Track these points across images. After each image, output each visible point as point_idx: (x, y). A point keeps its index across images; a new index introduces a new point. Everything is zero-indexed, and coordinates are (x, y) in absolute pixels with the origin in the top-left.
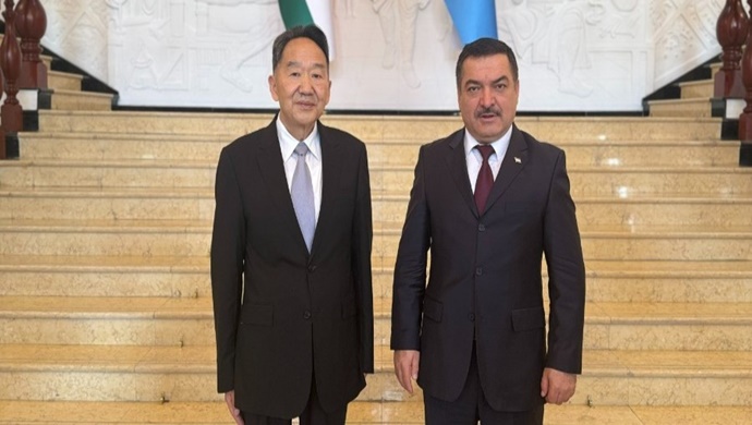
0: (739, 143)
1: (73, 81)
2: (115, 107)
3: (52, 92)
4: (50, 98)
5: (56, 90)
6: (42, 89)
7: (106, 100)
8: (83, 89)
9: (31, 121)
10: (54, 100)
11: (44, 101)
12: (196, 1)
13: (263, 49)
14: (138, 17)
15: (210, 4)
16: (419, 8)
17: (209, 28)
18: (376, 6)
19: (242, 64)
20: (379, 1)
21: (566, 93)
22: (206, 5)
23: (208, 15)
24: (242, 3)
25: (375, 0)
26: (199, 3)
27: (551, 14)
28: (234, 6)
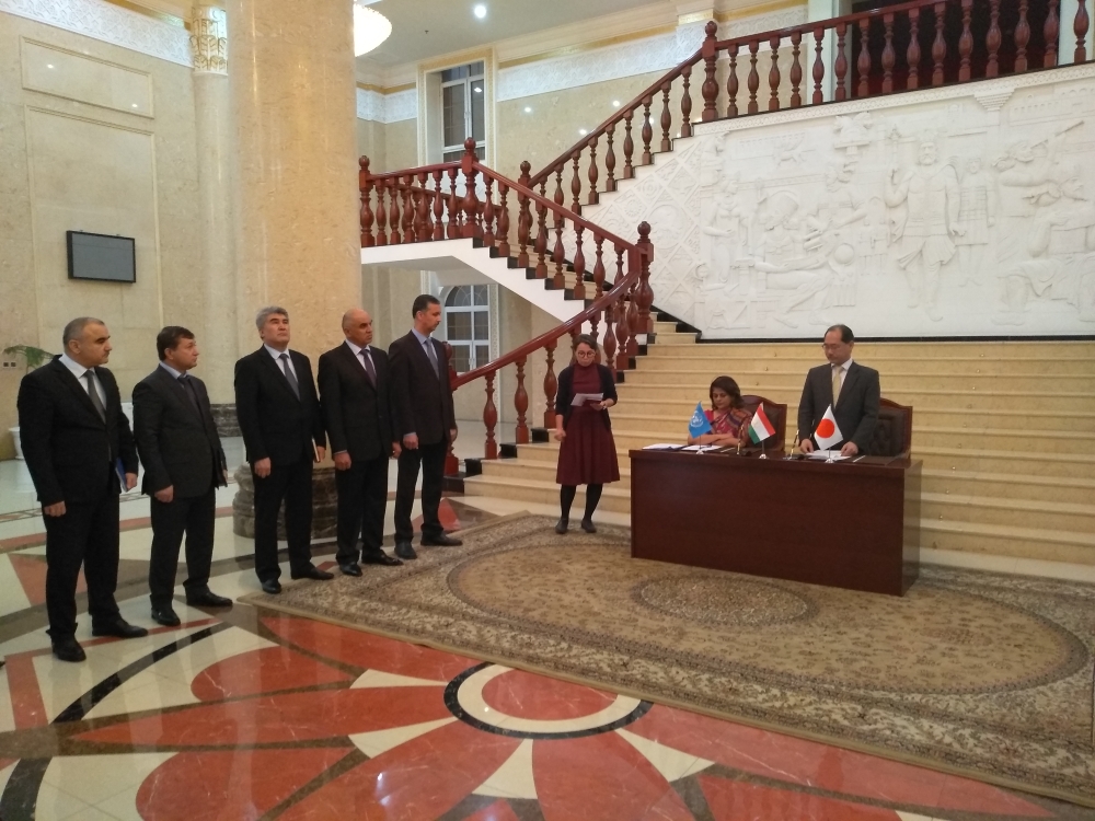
1: (671, 326)
2: (699, 340)
3: (656, 334)
4: (654, 338)
5: (659, 333)
6: (650, 333)
7: (692, 336)
8: (677, 331)
9: (643, 350)
10: (657, 339)
11: (651, 339)
12: (758, 271)
13: (807, 299)
14: (717, 285)
15: (768, 273)
16: (942, 264)
17: (767, 288)
18: (902, 265)
19: (791, 309)
20: (905, 261)
21: (1086, 322)
22: (765, 274)
23: (766, 280)
24: (792, 270)
25: (902, 261)
26: (760, 273)
27: (1071, 262)
28: (786, 272)
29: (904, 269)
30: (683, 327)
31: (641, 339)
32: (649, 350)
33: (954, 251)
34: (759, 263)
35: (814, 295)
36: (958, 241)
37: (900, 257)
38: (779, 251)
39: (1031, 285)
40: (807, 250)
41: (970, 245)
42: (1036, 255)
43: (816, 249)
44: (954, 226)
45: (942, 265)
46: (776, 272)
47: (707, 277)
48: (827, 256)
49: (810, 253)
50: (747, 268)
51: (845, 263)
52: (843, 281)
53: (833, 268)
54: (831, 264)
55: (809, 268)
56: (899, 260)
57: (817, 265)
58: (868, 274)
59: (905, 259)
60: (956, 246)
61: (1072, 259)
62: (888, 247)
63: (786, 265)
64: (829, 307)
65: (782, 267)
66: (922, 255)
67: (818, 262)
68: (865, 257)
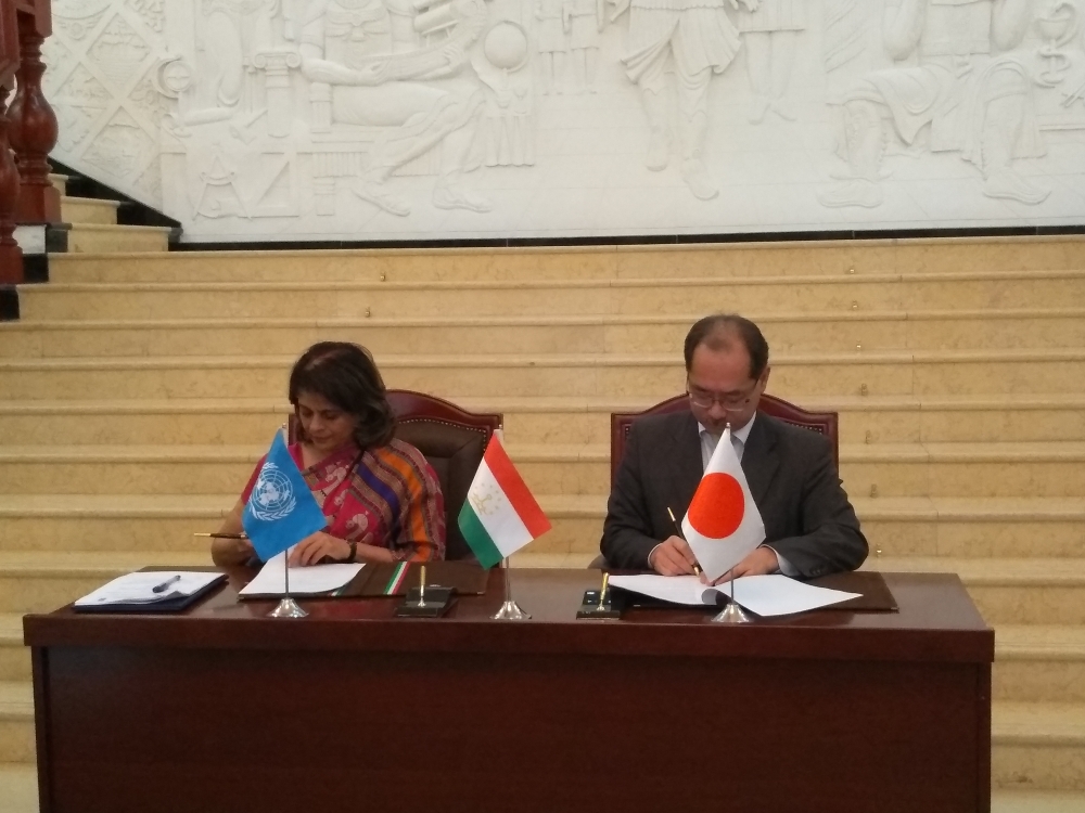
1: (102, 209)
2: (175, 245)
3: (69, 227)
4: (65, 236)
5: (74, 225)
6: (53, 224)
7: (158, 235)
8: (120, 221)
9: (36, 268)
10: (72, 238)
11: (56, 240)
12: (311, 81)
13: (427, 150)
14: (214, 111)
16: (714, 72)
17: (334, 121)
18: (632, 74)
19: (391, 174)
20: (638, 64)
21: (998, 198)
22: (327, 86)
23: (331, 103)
24: (389, 80)
25: (630, 64)
26: (314, 85)
27: (966, 73)
28: (376, 85)
29: (636, 83)
30: (134, 213)
31: (29, 239)
32: (53, 269)
33: (737, 44)
34: (312, 61)
35: (441, 139)
36: (746, 22)
37: (625, 57)
38: (358, 34)
39: (892, 120)
40: (421, 33)
41: (770, 32)
42: (899, 58)
43: (442, 32)
45: (713, 74)
46: (354, 85)
47: (186, 92)
48: (468, 48)
49: (428, 40)
50: (285, 72)
51: (509, 68)
52: (506, 108)
53: (483, 77)
54: (477, 69)
55: (428, 75)
56: (624, 63)
57: (446, 70)
58: (560, 94)
59: (638, 60)
60: (742, 34)
61: (967, 68)
62: (600, 32)
63: (374, 68)
64: (477, 168)
65: (367, 72)
66: (671, 52)
67: (448, 63)
68: (552, 53)
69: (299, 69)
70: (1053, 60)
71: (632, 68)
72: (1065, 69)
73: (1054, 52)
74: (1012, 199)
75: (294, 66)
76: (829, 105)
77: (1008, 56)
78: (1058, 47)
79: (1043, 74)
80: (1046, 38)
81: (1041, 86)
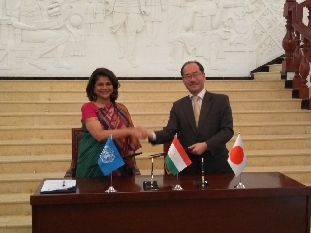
0: (292, 89)
12: (15, 28)
13: (52, 50)
15: (22, 30)
16: (137, 32)
17: (22, 41)
18: (114, 31)
19: (41, 57)
20: (116, 28)
21: (213, 69)
22: (20, 30)
23: (22, 35)
24: (40, 29)
25: (113, 28)
26: (16, 29)
27: (205, 35)
28: (36, 30)
29: (115, 33)
33: (144, 24)
34: (16, 22)
35: (56, 47)
36: (146, 18)
37: (112, 26)
38: (30, 15)
39: (186, 47)
41: (153, 21)
42: (187, 30)
44: (143, 9)
46: (29, 30)
48: (65, 21)
49: (52, 18)
50: (7, 25)
51: (77, 27)
52: (76, 39)
53: (69, 29)
54: (68, 27)
55: (53, 28)
56: (111, 28)
57: (58, 27)
58: (93, 35)
59: (115, 27)
60: (145, 21)
61: (206, 34)
62: (104, 18)
63: (36, 25)
64: (68, 56)
65: (33, 26)
66: (125, 25)
67: (59, 25)
68: (90, 23)
69: (11, 24)
70: (227, 33)
71: (114, 29)
72: (230, 35)
73: (227, 30)
74: (217, 70)
75: (10, 23)
76: (169, 42)
77: (216, 31)
78: (228, 29)
79: (225, 36)
80: (225, 27)
81: (224, 40)
